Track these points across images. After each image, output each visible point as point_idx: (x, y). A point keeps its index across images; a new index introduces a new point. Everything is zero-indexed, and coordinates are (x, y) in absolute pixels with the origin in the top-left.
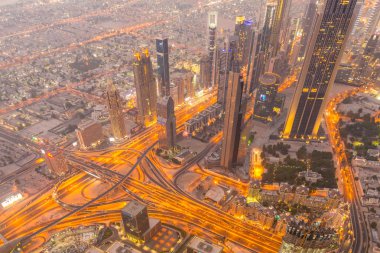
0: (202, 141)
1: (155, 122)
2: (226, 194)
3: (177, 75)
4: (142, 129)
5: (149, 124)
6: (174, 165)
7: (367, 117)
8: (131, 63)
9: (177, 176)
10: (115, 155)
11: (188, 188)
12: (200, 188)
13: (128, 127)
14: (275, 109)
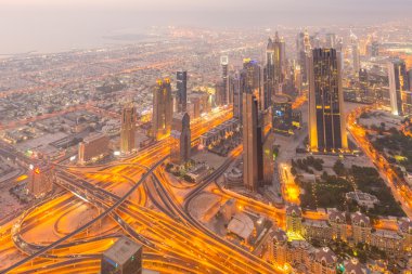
0: (220, 154)
1: (168, 135)
2: (256, 225)
3: (194, 96)
4: (153, 141)
5: (161, 137)
6: (186, 184)
9: (189, 198)
10: (115, 171)
11: (203, 217)
12: (220, 216)
13: (138, 140)
14: (294, 123)
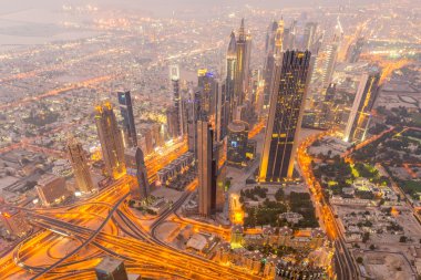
0: (177, 189)
1: (125, 173)
2: (208, 241)
3: (144, 126)
4: (110, 180)
5: (118, 176)
6: (150, 216)
7: (337, 158)
8: (92, 115)
9: (154, 227)
10: (83, 211)
11: (167, 238)
12: (180, 237)
13: (95, 181)
14: (248, 155)
